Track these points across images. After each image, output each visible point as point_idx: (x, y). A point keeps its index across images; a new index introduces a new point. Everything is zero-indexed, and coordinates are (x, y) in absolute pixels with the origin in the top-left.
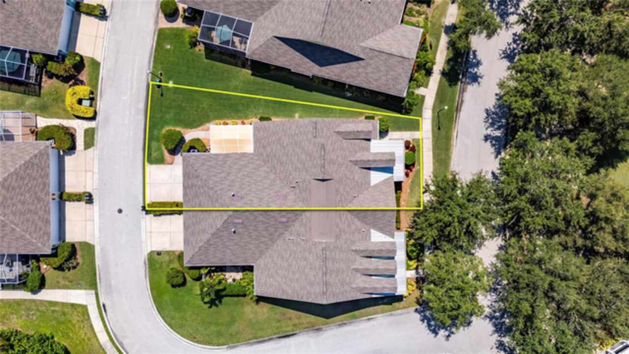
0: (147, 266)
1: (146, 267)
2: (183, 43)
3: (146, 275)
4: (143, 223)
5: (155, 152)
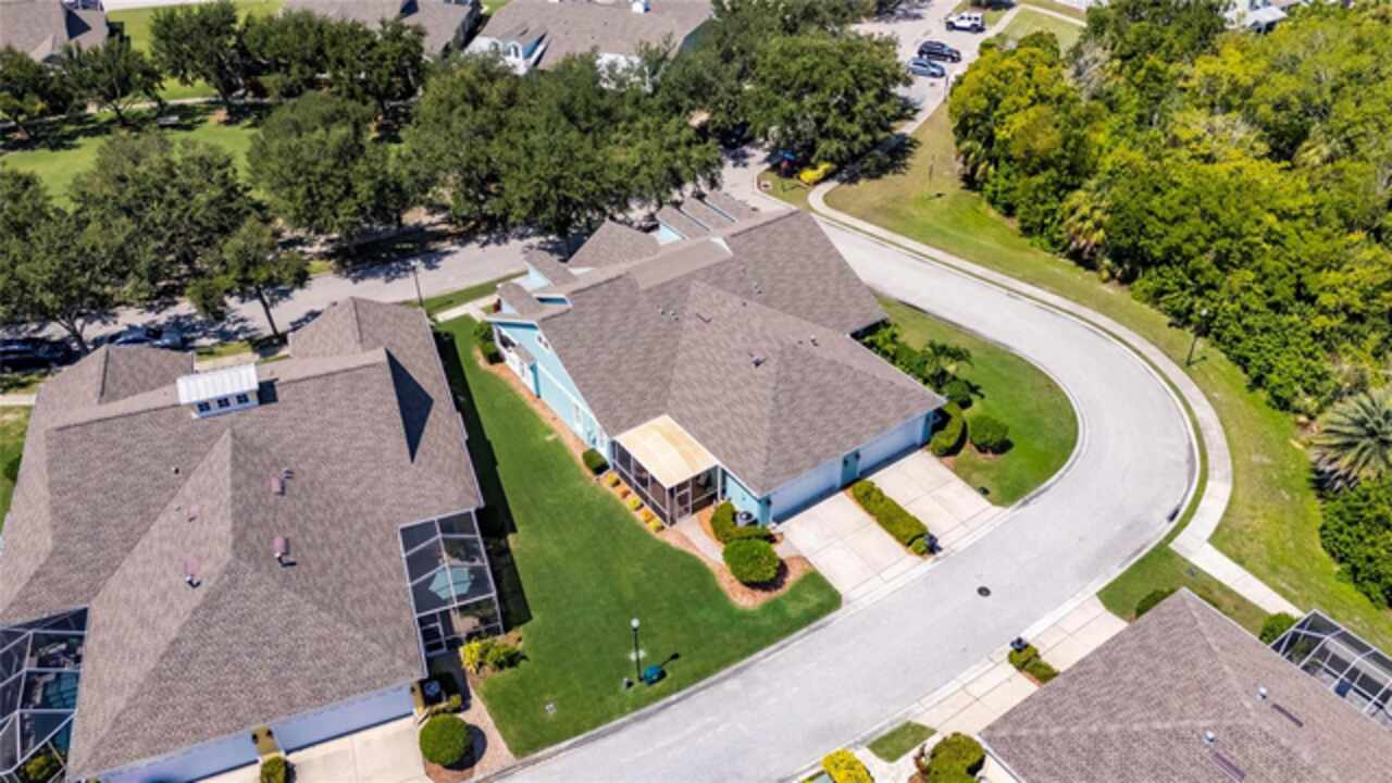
5: (807, 601)
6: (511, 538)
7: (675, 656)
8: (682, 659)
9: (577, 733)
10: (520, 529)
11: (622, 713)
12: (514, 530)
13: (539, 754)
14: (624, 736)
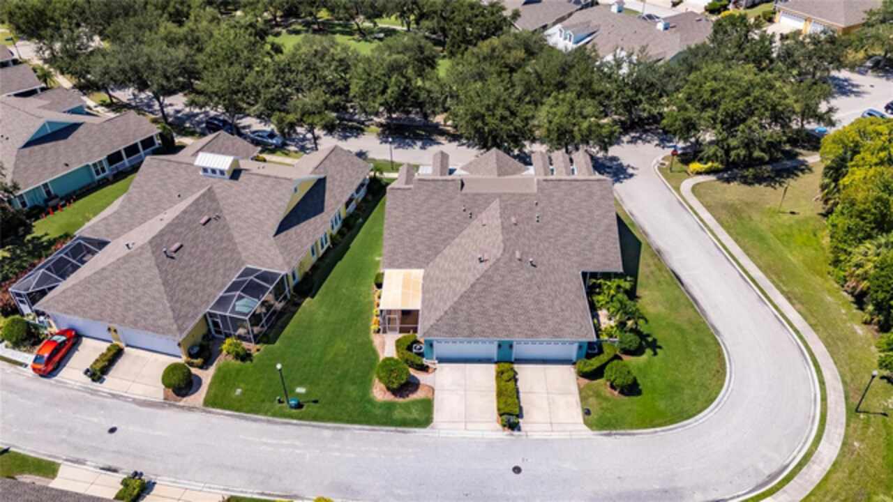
0: (614, 432)
1: (615, 434)
2: (238, 371)
3: (629, 434)
4: (536, 436)
5: (411, 413)
6: (308, 299)
7: (316, 402)
8: (317, 405)
9: (237, 410)
10: (317, 297)
11: (266, 414)
12: (313, 297)
13: (214, 410)
14: (255, 425)
